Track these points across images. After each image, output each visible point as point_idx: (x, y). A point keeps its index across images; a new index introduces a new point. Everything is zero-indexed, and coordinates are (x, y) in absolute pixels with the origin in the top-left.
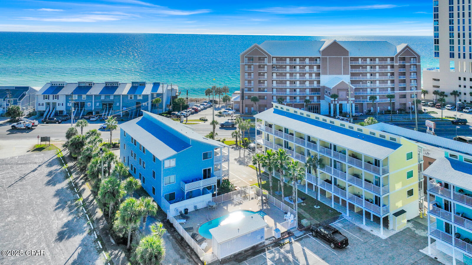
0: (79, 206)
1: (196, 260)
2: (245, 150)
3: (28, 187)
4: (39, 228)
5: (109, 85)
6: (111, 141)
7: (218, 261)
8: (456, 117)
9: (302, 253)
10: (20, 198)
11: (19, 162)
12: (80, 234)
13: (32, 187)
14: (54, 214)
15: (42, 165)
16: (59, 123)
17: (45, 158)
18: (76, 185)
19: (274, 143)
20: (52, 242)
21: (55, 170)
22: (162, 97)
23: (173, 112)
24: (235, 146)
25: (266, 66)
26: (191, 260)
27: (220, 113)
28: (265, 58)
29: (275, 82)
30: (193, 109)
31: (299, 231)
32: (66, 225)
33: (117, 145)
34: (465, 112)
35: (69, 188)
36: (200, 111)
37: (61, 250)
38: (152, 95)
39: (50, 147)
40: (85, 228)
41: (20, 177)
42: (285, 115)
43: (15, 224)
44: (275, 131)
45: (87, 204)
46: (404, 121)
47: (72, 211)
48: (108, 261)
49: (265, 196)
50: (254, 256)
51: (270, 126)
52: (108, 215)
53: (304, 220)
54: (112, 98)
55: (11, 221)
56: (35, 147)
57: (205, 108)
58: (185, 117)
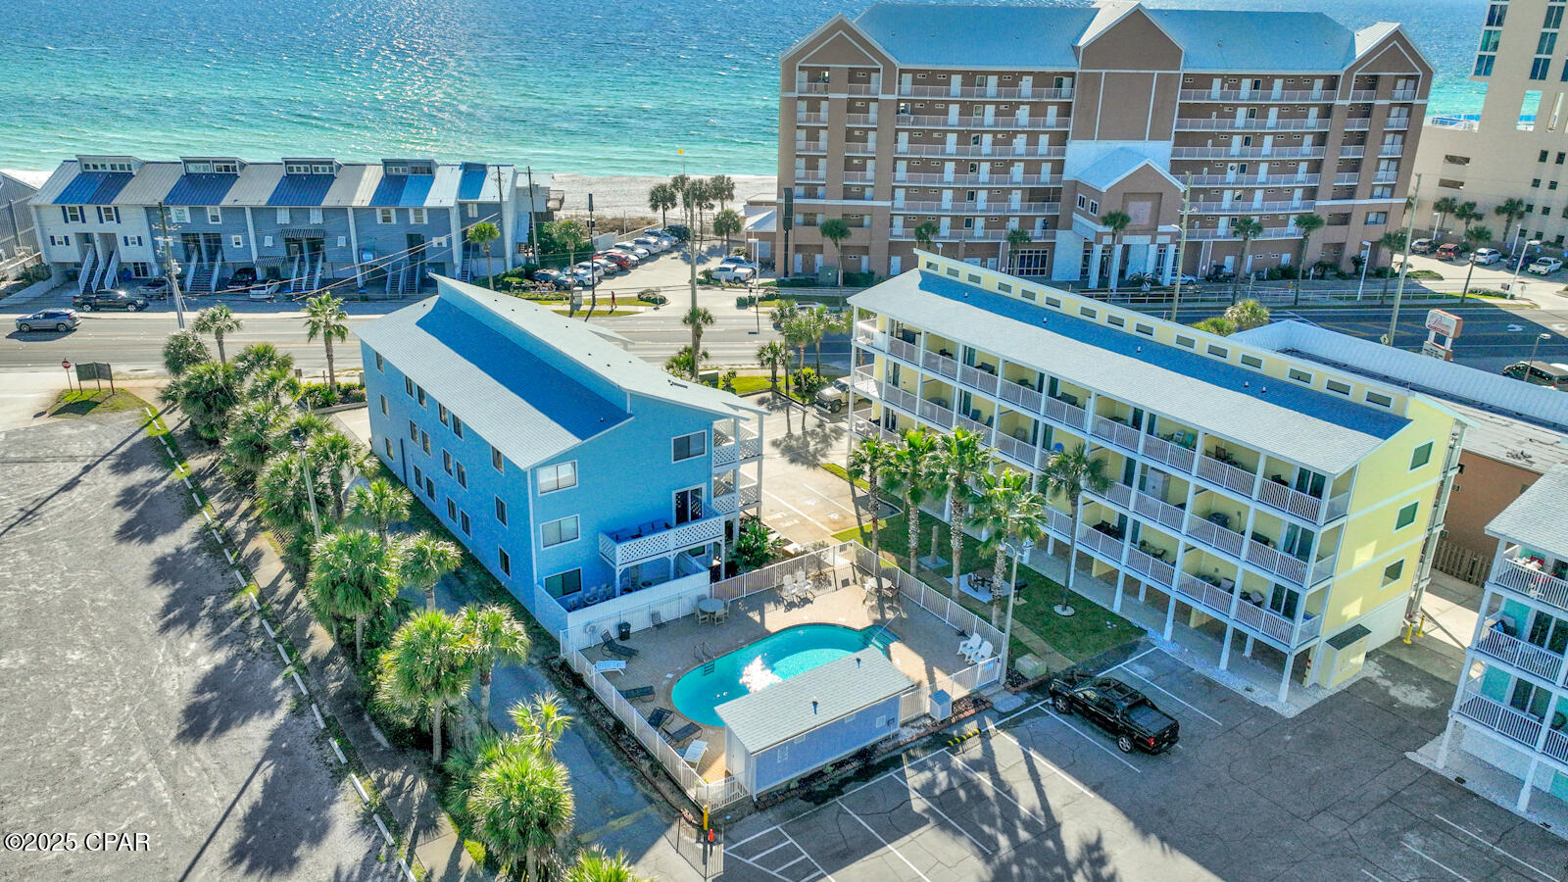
0: (246, 615)
1: (673, 798)
2: (807, 409)
3: (56, 545)
4: (118, 693)
5: (299, 169)
6: (332, 377)
7: (746, 802)
8: (1507, 292)
9: (1024, 768)
10: (33, 586)
11: (12, 455)
12: (262, 713)
13: (70, 546)
14: (165, 642)
15: (95, 465)
16: (140, 309)
17: (102, 439)
18: (228, 537)
19: (918, 397)
20: (168, 742)
21: (144, 485)
22: (500, 218)
23: (541, 271)
24: (769, 395)
25: (876, 104)
26: (655, 796)
27: (707, 274)
28: (874, 75)
29: (902, 166)
30: (611, 258)
31: (1009, 695)
32: (210, 682)
33: (357, 391)
34: (1536, 275)
35: (204, 550)
36: (635, 266)
37: (205, 770)
38: (463, 207)
39: (118, 401)
40: (276, 691)
41: (22, 510)
42: (965, 300)
43: (27, 679)
44: (927, 356)
45: (276, 607)
46: (1334, 307)
47: (224, 633)
48: (371, 806)
49: (888, 574)
50: (867, 781)
51: (909, 337)
52: (352, 645)
53: (1028, 657)
54: (316, 218)
55: (12, 670)
56: (61, 397)
57: (653, 256)
58: (585, 287)
